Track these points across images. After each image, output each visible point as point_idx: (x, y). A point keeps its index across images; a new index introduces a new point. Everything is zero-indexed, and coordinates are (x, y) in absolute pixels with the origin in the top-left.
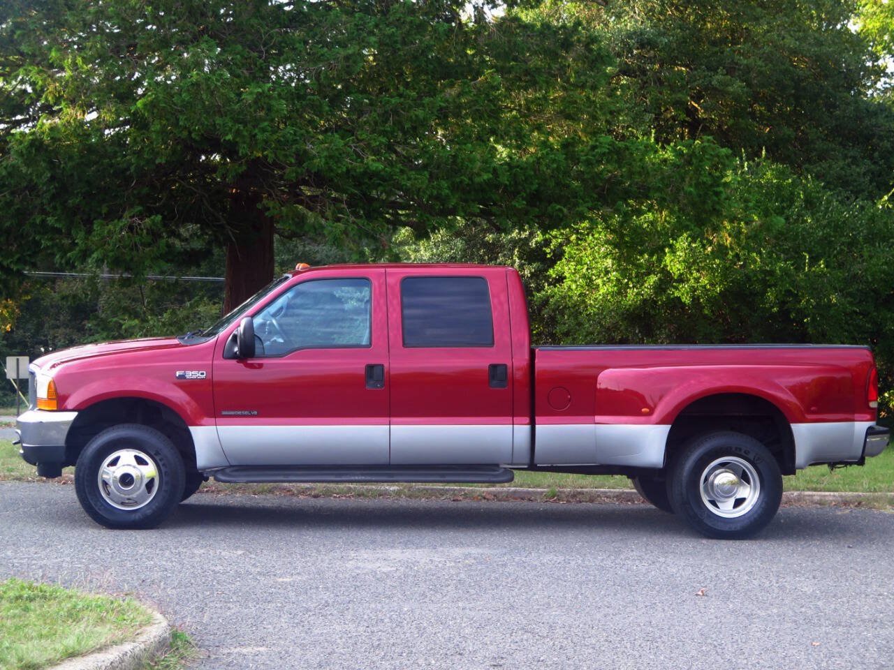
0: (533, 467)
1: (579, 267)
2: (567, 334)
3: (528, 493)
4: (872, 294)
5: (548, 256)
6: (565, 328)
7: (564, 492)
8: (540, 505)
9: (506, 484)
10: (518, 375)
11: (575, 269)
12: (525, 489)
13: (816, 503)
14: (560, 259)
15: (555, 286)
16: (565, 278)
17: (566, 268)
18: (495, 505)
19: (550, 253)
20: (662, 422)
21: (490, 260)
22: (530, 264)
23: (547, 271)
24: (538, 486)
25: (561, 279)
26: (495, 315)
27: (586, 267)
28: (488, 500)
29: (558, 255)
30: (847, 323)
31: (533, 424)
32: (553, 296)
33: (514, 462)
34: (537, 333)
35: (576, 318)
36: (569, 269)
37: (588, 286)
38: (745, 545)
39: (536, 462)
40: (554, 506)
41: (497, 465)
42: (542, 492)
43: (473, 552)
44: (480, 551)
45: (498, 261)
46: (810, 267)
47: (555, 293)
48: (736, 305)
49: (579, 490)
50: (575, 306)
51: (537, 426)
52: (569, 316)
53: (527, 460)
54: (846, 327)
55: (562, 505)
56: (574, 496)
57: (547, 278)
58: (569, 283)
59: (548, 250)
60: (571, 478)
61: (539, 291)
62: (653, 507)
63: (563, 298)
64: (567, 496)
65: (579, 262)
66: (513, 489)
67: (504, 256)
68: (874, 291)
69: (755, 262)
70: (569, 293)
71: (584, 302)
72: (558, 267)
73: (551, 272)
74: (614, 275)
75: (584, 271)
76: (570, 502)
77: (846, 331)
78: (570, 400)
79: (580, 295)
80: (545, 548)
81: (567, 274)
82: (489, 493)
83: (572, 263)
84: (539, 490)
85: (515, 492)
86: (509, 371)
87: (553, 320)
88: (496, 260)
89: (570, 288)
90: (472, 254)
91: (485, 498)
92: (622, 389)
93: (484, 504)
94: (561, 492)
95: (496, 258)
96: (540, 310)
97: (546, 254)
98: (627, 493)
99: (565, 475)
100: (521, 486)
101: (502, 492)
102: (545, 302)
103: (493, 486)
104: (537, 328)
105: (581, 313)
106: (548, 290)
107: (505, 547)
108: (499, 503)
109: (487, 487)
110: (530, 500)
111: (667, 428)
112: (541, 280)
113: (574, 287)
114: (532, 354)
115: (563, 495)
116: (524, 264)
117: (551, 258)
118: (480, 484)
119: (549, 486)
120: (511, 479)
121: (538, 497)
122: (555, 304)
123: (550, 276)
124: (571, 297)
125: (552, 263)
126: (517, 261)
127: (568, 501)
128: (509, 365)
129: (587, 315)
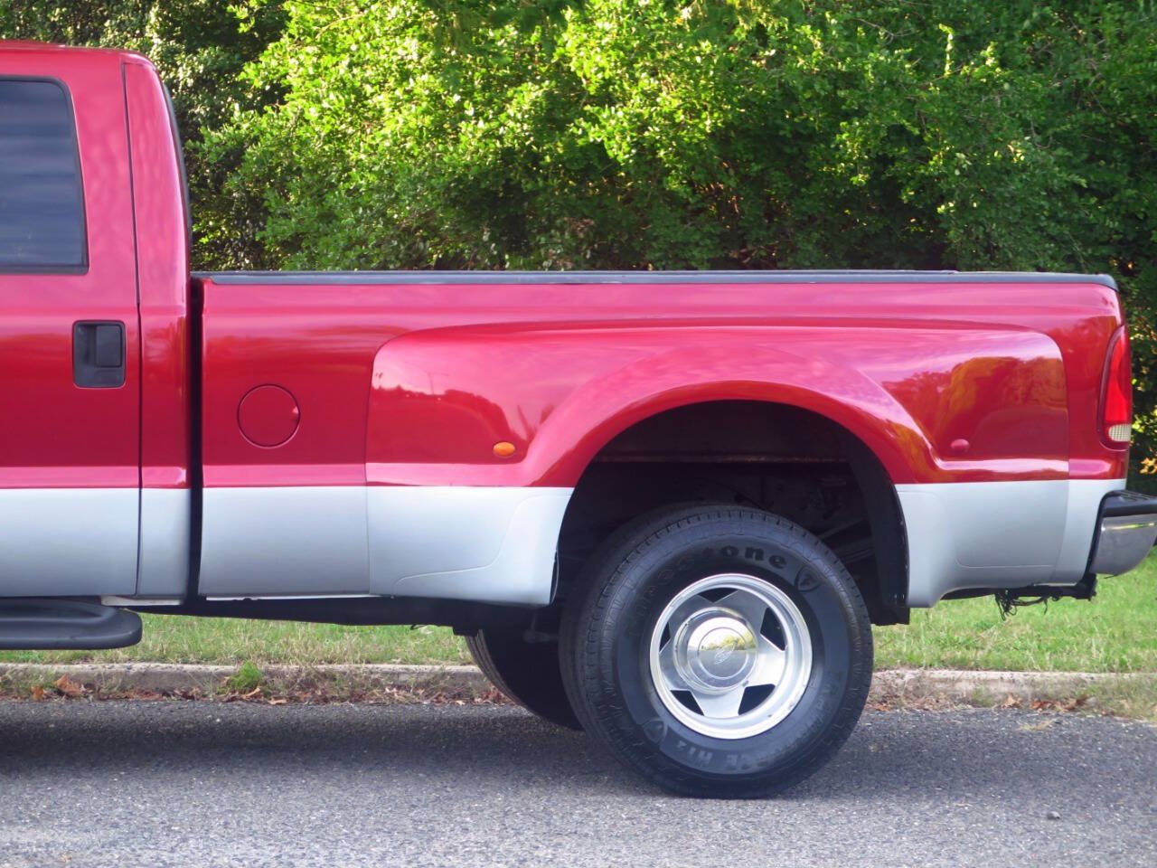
0: (194, 603)
1: (327, 60)
2: (292, 244)
3: (182, 676)
4: (1124, 138)
5: (243, 28)
6: (287, 228)
7: (282, 675)
8: (213, 711)
9: (120, 653)
10: (156, 351)
11: (317, 66)
12: (175, 667)
13: (964, 701)
14: (277, 38)
15: (262, 113)
16: (289, 89)
17: (292, 62)
18: (90, 711)
19: (246, 21)
20: (550, 479)
21: (81, 37)
22: (191, 50)
23: (239, 69)
24: (210, 658)
25: (276, 93)
26: (92, 188)
27: (346, 60)
28: (69, 697)
29: (271, 26)
30: (1053, 217)
31: (195, 486)
32: (255, 140)
33: (143, 590)
34: (212, 243)
35: (320, 197)
36: (301, 65)
37: (352, 112)
38: (769, 811)
39: (201, 590)
40: (254, 711)
41: (96, 599)
42: (222, 675)
43: (24, 840)
44: (44, 836)
45: (103, 40)
46: (957, 64)
47: (262, 133)
48: (756, 168)
49: (322, 668)
50: (317, 167)
51: (206, 492)
52: (302, 196)
53: (177, 584)
54: (1053, 229)
55: (275, 709)
56: (308, 684)
57: (239, 90)
58: (301, 103)
59: (242, 13)
60: (300, 634)
61: (216, 126)
62: (524, 711)
63: (285, 144)
64: (289, 685)
65: (328, 47)
66: (138, 667)
67: (121, 26)
68: (1132, 130)
69: (807, 49)
70: (300, 132)
71: (340, 155)
72: (269, 58)
73: (249, 71)
74: (423, 83)
75: (342, 69)
76: (297, 700)
77: (1052, 239)
78: (298, 419)
79: (330, 137)
80: (226, 825)
81: (293, 80)
82: (76, 678)
83: (310, 49)
84: (212, 668)
85: (144, 675)
86: (130, 340)
87: (256, 209)
88: (97, 38)
89: (302, 119)
90: (30, 18)
91: (60, 693)
92: (440, 391)
93: (57, 710)
94: (271, 674)
95: (98, 34)
96: (219, 180)
97: (236, 23)
98: (454, 676)
99: (283, 626)
100: (163, 659)
101: (108, 677)
102: (233, 157)
103: (85, 659)
104: (212, 230)
105: (332, 187)
106: (242, 121)
107: (115, 826)
108: (102, 705)
109: (70, 661)
110: (186, 696)
111: (562, 496)
112: (224, 96)
113: (312, 113)
114: (195, 291)
115: (278, 683)
116: (177, 52)
117: (249, 35)
118: (47, 654)
119: (240, 658)
120: (136, 638)
121: (209, 687)
122: (260, 162)
123: (245, 85)
124: (304, 143)
125: (253, 47)
126: (157, 41)
127: (292, 699)
128: (130, 322)
129: (348, 192)
